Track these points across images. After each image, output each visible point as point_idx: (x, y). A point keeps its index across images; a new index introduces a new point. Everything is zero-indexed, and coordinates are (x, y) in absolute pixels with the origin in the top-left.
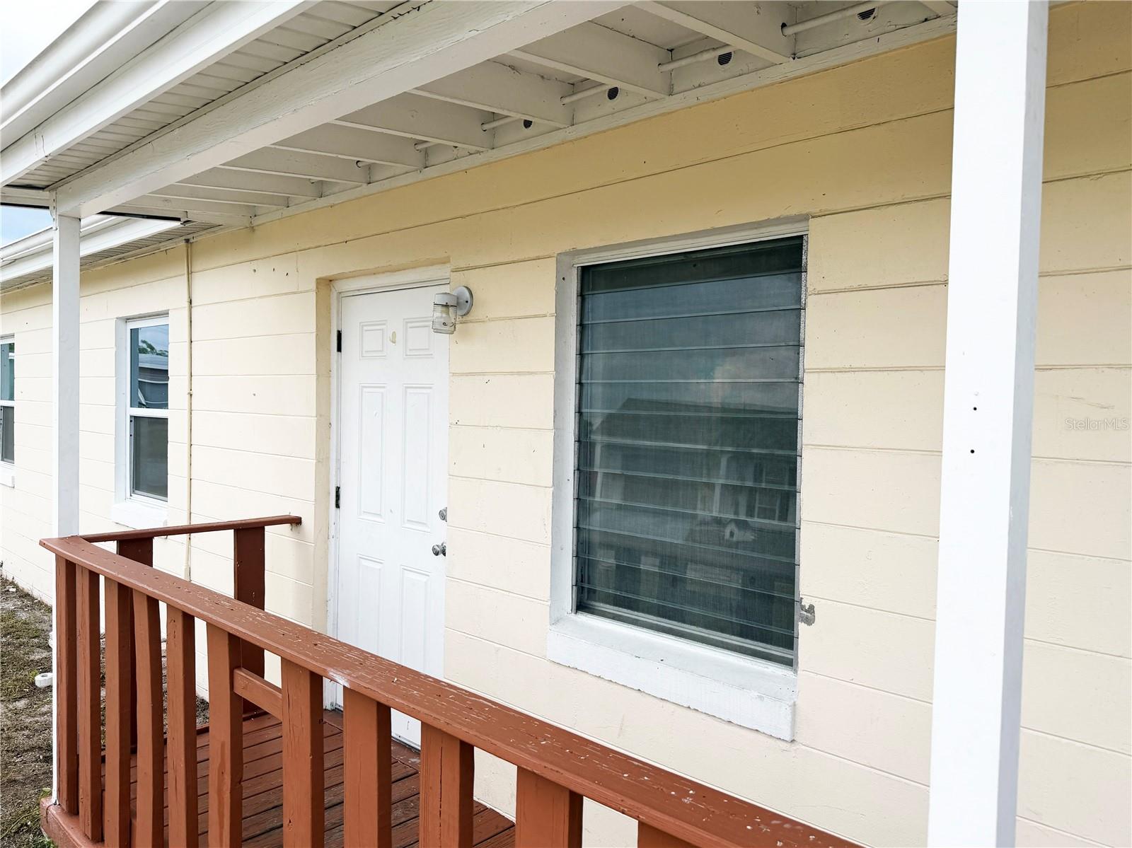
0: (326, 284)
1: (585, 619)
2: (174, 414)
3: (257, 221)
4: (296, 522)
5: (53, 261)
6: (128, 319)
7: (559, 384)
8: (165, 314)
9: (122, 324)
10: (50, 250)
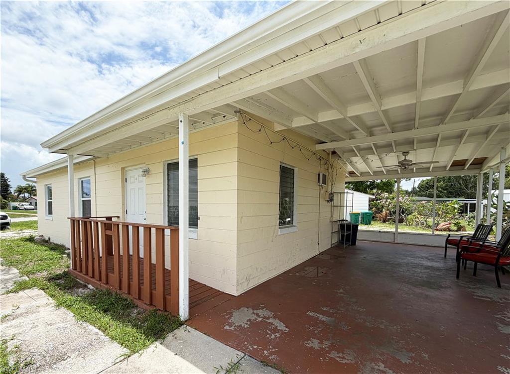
0: (123, 169)
2: (92, 199)
3: (109, 156)
4: (119, 217)
7: (164, 185)
8: (89, 177)
9: (80, 179)
10: (67, 161)
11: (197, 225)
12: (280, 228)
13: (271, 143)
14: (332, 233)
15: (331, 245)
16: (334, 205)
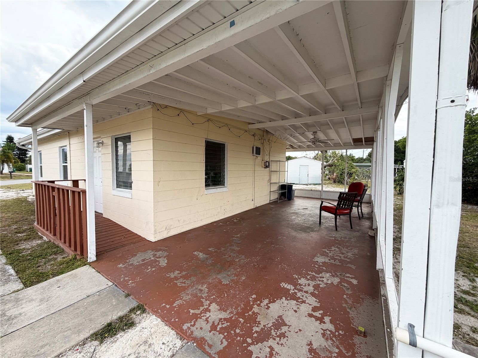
1: (118, 189)
2: (68, 165)
4: (85, 180)
5: (32, 140)
6: (61, 147)
9: (60, 148)
11: (131, 187)
12: (205, 189)
13: (193, 124)
14: (270, 192)
15: (270, 201)
16: (272, 170)
